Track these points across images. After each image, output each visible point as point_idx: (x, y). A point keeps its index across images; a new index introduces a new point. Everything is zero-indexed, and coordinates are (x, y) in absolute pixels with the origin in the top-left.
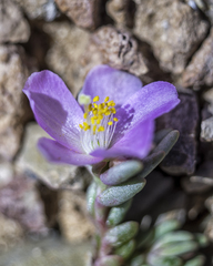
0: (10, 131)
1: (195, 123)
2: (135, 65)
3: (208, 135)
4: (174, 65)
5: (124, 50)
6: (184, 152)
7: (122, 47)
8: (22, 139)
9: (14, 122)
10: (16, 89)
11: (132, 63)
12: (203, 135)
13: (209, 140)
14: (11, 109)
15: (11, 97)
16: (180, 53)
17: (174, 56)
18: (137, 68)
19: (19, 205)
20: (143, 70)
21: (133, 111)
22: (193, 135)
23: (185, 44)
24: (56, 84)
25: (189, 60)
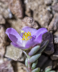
0: (2, 47)
1: (52, 39)
2: (35, 25)
3: (56, 42)
4: (45, 26)
5: (31, 22)
6: (50, 47)
7: (31, 21)
8: (6, 50)
9: (3, 45)
10: (3, 36)
11: (34, 25)
12: (55, 42)
13: (57, 43)
14: (2, 41)
15: (2, 38)
16: (46, 22)
17: (45, 23)
18: (35, 26)
19: (6, 68)
20: (37, 27)
21: (35, 36)
22: (52, 43)
23: (47, 19)
24: (14, 31)
25: (49, 24)
